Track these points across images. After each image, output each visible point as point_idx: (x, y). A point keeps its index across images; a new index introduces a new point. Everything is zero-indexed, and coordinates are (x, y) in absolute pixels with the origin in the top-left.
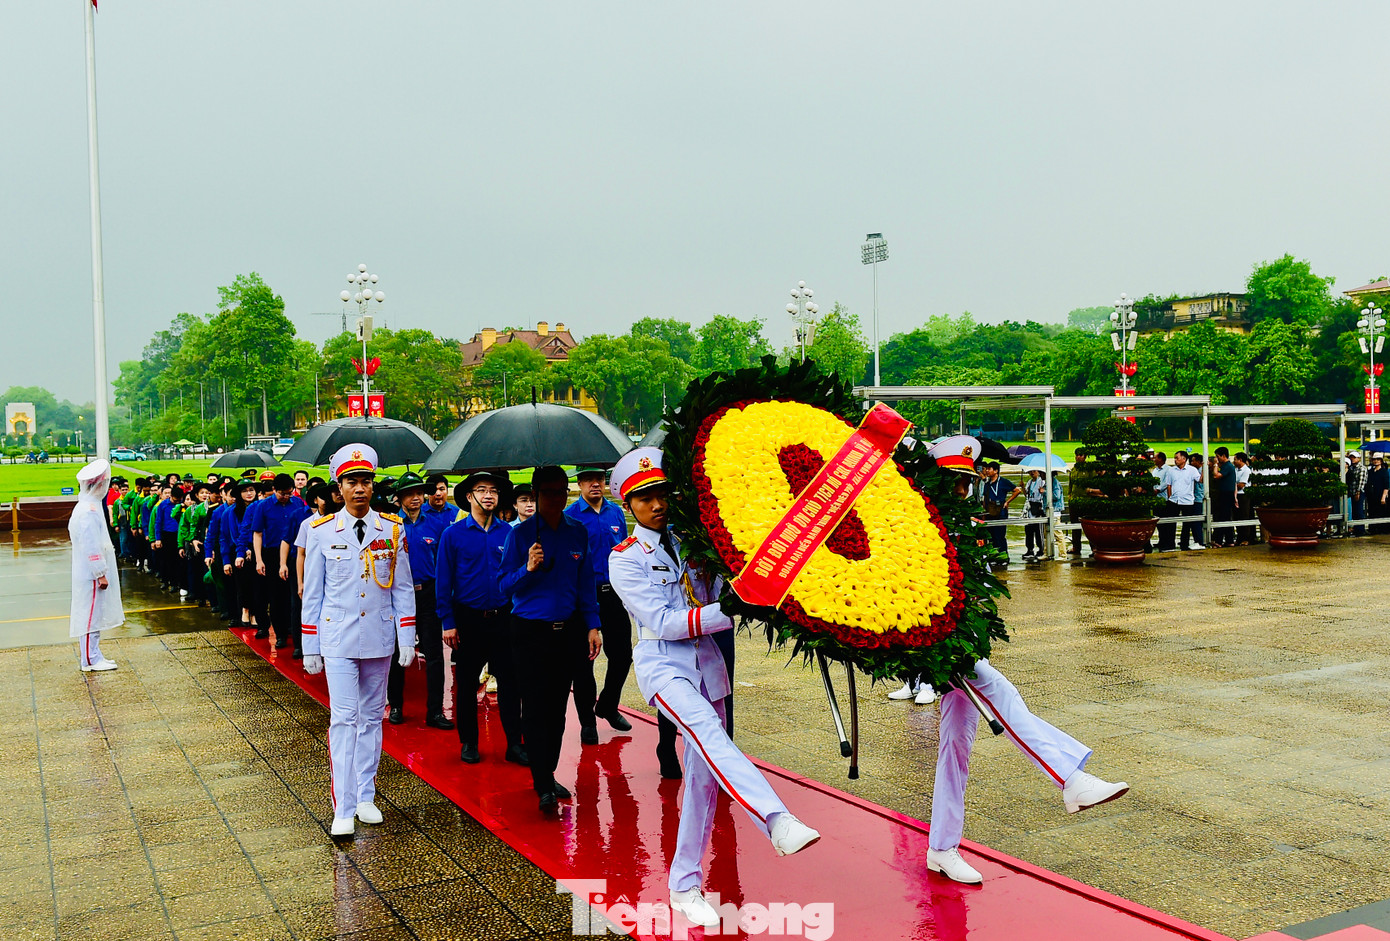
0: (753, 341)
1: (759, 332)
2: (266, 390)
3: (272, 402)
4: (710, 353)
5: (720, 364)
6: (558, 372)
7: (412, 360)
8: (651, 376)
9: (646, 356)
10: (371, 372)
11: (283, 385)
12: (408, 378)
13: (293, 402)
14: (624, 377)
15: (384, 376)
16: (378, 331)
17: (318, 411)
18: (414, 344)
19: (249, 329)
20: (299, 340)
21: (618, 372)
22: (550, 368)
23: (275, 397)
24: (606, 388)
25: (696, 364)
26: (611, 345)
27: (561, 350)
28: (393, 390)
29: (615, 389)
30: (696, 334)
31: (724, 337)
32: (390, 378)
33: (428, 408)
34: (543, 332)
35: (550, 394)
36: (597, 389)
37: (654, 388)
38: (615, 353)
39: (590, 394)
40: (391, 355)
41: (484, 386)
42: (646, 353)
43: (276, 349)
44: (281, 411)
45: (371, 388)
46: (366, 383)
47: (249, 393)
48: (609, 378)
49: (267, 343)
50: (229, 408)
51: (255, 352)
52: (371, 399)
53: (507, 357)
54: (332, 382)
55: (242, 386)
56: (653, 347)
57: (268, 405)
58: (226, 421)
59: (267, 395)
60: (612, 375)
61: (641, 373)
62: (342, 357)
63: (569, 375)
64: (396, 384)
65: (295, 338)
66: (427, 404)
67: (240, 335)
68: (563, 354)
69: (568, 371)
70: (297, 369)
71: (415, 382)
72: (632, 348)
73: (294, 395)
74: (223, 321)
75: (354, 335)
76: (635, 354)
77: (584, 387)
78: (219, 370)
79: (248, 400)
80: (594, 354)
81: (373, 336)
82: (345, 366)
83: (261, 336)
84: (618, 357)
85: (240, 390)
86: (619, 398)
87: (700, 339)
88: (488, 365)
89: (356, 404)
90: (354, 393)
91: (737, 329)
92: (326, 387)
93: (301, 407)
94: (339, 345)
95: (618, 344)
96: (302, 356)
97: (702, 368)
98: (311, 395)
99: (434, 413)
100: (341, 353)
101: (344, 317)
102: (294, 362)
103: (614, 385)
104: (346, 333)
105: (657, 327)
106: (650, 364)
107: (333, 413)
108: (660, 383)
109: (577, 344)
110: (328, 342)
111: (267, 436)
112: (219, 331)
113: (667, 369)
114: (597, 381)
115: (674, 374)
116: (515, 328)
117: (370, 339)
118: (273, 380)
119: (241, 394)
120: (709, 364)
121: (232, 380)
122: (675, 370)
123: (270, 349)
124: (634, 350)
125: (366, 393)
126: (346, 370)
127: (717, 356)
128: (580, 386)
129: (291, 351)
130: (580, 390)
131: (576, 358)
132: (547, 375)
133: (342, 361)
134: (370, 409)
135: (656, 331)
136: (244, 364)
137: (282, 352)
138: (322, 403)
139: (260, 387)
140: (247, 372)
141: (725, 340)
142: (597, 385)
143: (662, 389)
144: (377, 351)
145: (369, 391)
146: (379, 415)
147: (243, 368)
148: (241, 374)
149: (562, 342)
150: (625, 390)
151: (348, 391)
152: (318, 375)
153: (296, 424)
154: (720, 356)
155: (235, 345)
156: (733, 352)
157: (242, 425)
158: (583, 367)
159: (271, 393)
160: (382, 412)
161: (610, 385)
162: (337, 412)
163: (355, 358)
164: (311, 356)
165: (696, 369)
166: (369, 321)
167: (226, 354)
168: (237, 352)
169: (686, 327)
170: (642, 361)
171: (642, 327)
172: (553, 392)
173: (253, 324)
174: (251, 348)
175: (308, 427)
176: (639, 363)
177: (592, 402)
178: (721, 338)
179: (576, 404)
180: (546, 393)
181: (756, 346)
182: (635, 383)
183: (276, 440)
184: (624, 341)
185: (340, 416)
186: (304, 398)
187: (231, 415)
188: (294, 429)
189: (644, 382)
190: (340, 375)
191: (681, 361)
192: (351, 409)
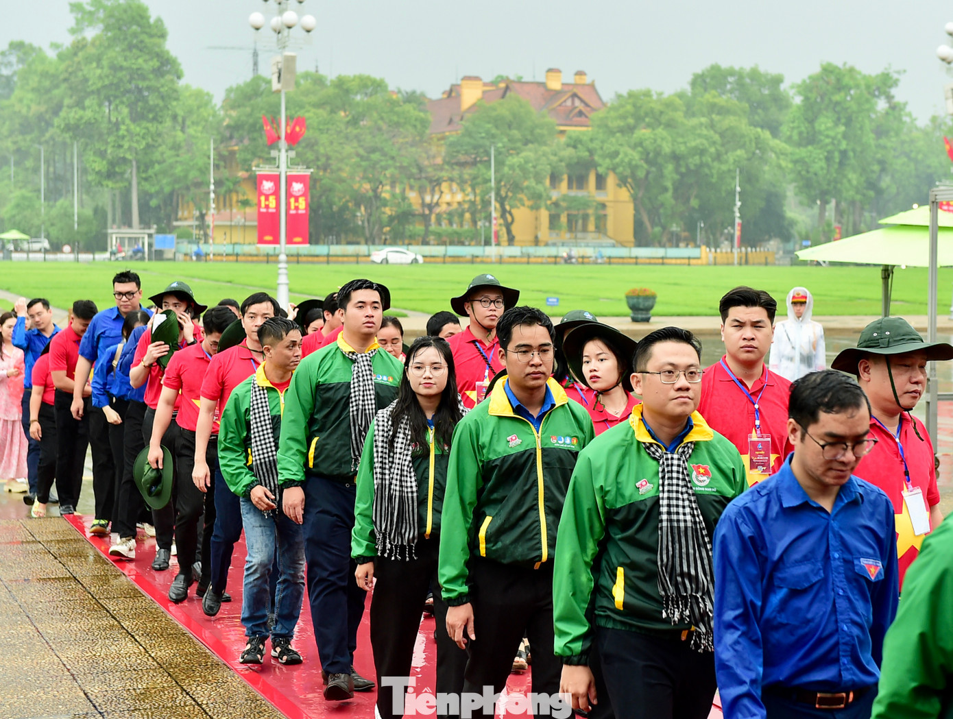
0: (882, 105)
1: (893, 91)
2: (138, 162)
3: (146, 179)
4: (811, 122)
5: (828, 141)
6: (575, 147)
7: (354, 122)
8: (718, 157)
9: (712, 126)
10: (293, 138)
11: (162, 154)
12: (348, 149)
13: (177, 180)
14: (676, 158)
15: (311, 145)
16: (306, 76)
17: (212, 195)
18: (358, 98)
19: (115, 68)
20: (187, 87)
21: (667, 148)
22: (563, 140)
23: (151, 172)
24: (648, 173)
25: (789, 140)
26: (658, 107)
27: (581, 113)
28: (325, 168)
29: (661, 176)
30: (791, 92)
31: (837, 97)
32: (322, 150)
33: (377, 197)
34: (555, 85)
35: (561, 180)
36: (633, 175)
37: (722, 176)
38: (664, 119)
39: (623, 182)
40: (323, 113)
41: (462, 165)
42: (712, 120)
43: (153, 100)
44: (157, 193)
45: (293, 163)
46: (283, 155)
47: (112, 164)
48: (652, 158)
49: (140, 90)
50: (81, 186)
51: (122, 102)
52: (290, 180)
53: (498, 122)
54: (233, 153)
55: (102, 154)
56: (723, 111)
57: (139, 183)
58: (77, 205)
59: (138, 168)
60: (658, 153)
61: (702, 152)
62: (250, 115)
63: (591, 152)
64: (328, 158)
65: (182, 83)
66: (375, 190)
67: (100, 77)
68: (583, 119)
69: (591, 146)
70: (183, 130)
71: (358, 155)
72: (690, 112)
73: (178, 170)
74: (75, 54)
75: (269, 82)
76: (694, 121)
77: (614, 169)
78: (68, 128)
79: (110, 175)
80: (631, 121)
81: (297, 84)
82: (254, 128)
83: (132, 79)
84: (670, 125)
85: (98, 159)
86: (666, 189)
87: (798, 100)
88: (468, 133)
89: (268, 186)
90: (265, 170)
91: (857, 86)
92: (226, 160)
93: (188, 188)
94: (250, 94)
95: (669, 105)
96: (190, 112)
97: (799, 145)
98: (204, 171)
99: (385, 203)
100: (248, 110)
101: (256, 55)
102: (180, 119)
103: (660, 168)
104: (257, 79)
105: (731, 79)
106: (717, 137)
107: (234, 198)
108: (732, 167)
109: (604, 104)
110: (229, 91)
111: (136, 230)
112: (70, 70)
113: (743, 146)
114: (634, 163)
115: (754, 153)
116: (512, 77)
117: (292, 90)
118: (148, 146)
119: (100, 165)
120: (810, 139)
121: (87, 145)
122: (757, 148)
123: (145, 99)
124: (694, 115)
125: (284, 171)
126: (255, 135)
127: (823, 127)
128: (608, 169)
129: (174, 103)
130: (607, 174)
131: (603, 125)
132: (557, 150)
133: (251, 121)
134: (289, 195)
135: (729, 87)
136: (106, 120)
137: (161, 104)
138: (218, 183)
139: (129, 156)
140: (109, 134)
141: (837, 103)
142: (634, 168)
143: (734, 178)
144: (302, 107)
145: (288, 167)
146: (302, 204)
147: (104, 126)
148: (101, 135)
149: (582, 100)
150: (677, 177)
151: (257, 166)
152: (215, 141)
153: (180, 214)
154: (827, 129)
155: (93, 92)
156: (848, 123)
157: (99, 213)
158: (613, 140)
159: (144, 166)
160: (306, 200)
161: (653, 169)
162: (241, 198)
163: (269, 117)
164: (204, 113)
165: (788, 148)
166: (290, 61)
167: (80, 104)
168: (95, 102)
169: (777, 80)
170: (705, 132)
171: (708, 80)
172: (565, 177)
173: (120, 61)
174: (116, 97)
175: (197, 219)
176: (700, 136)
177: (624, 194)
178: (830, 100)
179: (600, 197)
180: (555, 179)
181: (887, 113)
182: (692, 167)
183: (150, 236)
184: (678, 101)
185: (245, 203)
186: (193, 175)
187: (84, 197)
188: (177, 220)
189: (708, 166)
190: (246, 142)
191: (766, 134)
192: (261, 194)
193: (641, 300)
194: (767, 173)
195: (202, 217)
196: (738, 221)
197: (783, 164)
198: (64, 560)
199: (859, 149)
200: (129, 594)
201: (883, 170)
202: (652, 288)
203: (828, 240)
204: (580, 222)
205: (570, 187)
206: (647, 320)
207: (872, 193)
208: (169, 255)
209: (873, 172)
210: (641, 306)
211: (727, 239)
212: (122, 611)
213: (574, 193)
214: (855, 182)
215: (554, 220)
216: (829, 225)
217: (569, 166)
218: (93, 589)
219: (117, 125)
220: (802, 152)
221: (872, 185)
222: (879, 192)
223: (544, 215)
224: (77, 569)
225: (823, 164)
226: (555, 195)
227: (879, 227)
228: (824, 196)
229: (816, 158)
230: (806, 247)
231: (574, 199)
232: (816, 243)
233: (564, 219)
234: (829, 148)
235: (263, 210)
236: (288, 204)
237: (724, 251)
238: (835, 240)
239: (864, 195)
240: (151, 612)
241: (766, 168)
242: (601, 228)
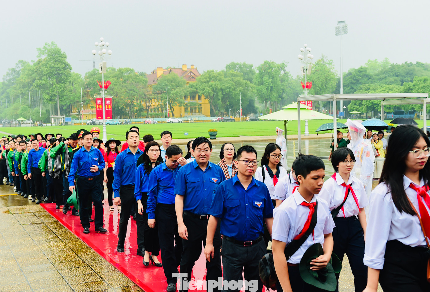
0: (282, 73)
1: (285, 68)
2: (59, 95)
3: (62, 101)
4: (262, 78)
5: (267, 84)
6: (192, 87)
7: (125, 82)
8: (234, 89)
9: (232, 80)
10: (106, 88)
11: (66, 93)
12: (123, 90)
13: (71, 101)
14: (222, 90)
15: (112, 89)
16: (110, 68)
17: (82, 105)
18: (126, 74)
19: (51, 67)
20: (74, 73)
21: (219, 87)
22: (188, 85)
23: (63, 99)
24: (214, 95)
25: (255, 84)
26: (216, 75)
27: (193, 77)
28: (116, 96)
29: (218, 95)
30: (256, 70)
31: (269, 71)
32: (115, 90)
33: (132, 104)
34: (185, 69)
35: (188, 98)
36: (209, 95)
37: (236, 95)
39: (206, 97)
40: (115, 79)
41: (158, 94)
42: (232, 78)
43: (63, 77)
44: (65, 105)
45: (106, 95)
46: (103, 92)
47: (51, 97)
49: (59, 74)
50: (42, 104)
51: (54, 78)
52: (106, 100)
53: (168, 81)
54: (88, 92)
55: (48, 94)
56: (235, 76)
57: (60, 102)
58: (41, 109)
59: (59, 97)
60: (216, 89)
61: (230, 88)
62: (93, 81)
63: (197, 89)
64: (117, 93)
65: (72, 72)
66: (132, 102)
67: (47, 70)
68: (194, 79)
69: (196, 87)
70: (73, 86)
71: (126, 92)
72: (225, 76)
73: (72, 98)
74: (39, 64)
75: (98, 70)
76: (227, 79)
77: (203, 94)
78: (37, 86)
79: (51, 100)
80: (208, 79)
81: (107, 71)
82: (94, 84)
83: (56, 71)
84: (220, 80)
85: (47, 95)
86: (219, 99)
87: (257, 72)
88: (159, 84)
89: (99, 102)
90: (98, 97)
91: (275, 67)
92: (86, 94)
93: (75, 103)
94: (93, 74)
95: (219, 74)
96: (75, 80)
97: (258, 85)
98: (79, 98)
99: (135, 106)
100: (92, 79)
101: (94, 62)
102: (72, 82)
103: (217, 93)
104: (95, 70)
105: (237, 66)
106: (234, 83)
107: (89, 106)
108: (239, 92)
109: (200, 75)
110: (86, 73)
111: (59, 116)
112: (37, 68)
113: (241, 86)
114: (209, 92)
115: (245, 88)
116: (172, 67)
117: (105, 72)
118: (62, 91)
119: (48, 97)
120: (262, 83)
121: (43, 91)
122: (246, 86)
123: (61, 77)
124: (227, 77)
125: (104, 97)
126: (95, 86)
127: (265, 80)
128: (202, 94)
129: (70, 78)
130: (201, 95)
131: (200, 81)
132: (186, 89)
133: (93, 82)
134: (106, 104)
135: (237, 68)
136: (49, 83)
137: (66, 78)
138: (84, 101)
139: (56, 94)
140: (50, 87)
141: (269, 72)
142: (209, 93)
143: (239, 95)
144: (109, 78)
145: (105, 96)
146: (110, 107)
147: (48, 85)
148: (47, 88)
149: (193, 74)
150: (222, 96)
151: (96, 96)
152: (82, 89)
153: (72, 111)
154: (267, 80)
155: (45, 75)
156: (273, 78)
157: (48, 111)
158: (203, 85)
159: (61, 97)
160: (111, 106)
161: (215, 93)
162: (91, 106)
163: (99, 81)
164: (79, 80)
165: (255, 86)
166: (105, 64)
167: (41, 79)
168: (45, 78)
169: (251, 66)
170: (230, 82)
171: (231, 66)
172: (189, 96)
173: (53, 65)
174: (52, 76)
175: (78, 112)
176: (229, 83)
177: (207, 101)
178: (267, 71)
179: (200, 102)
180: (186, 97)
181: (284, 75)
182: (227, 93)
183: (63, 118)
184: (222, 73)
185: (92, 107)
186: (76, 99)
187: (43, 107)
188: (72, 113)
189: (231, 92)
190: (92, 89)
191: (248, 82)
192: (97, 104)
193: (213, 133)
194: (249, 94)
195: (79, 112)
196: (241, 108)
197: (254, 91)
198: (40, 218)
199: (276, 86)
200: (60, 227)
201: (283, 92)
202: (216, 129)
203: (268, 113)
204: (194, 110)
205: (190, 99)
206: (215, 139)
207: (280, 99)
208: (69, 123)
209: (280, 92)
210: (213, 135)
211: (238, 114)
212: (58, 232)
213: (192, 101)
214: (275, 96)
215: (186, 109)
216: (268, 109)
217: (190, 93)
218: (49, 226)
219: (52, 85)
220: (259, 87)
221: (280, 96)
222: (282, 98)
223: (183, 108)
224: (44, 220)
225: (266, 90)
226: (186, 102)
227: (283, 109)
228: (266, 100)
229: (263, 89)
230: (262, 115)
231: (192, 103)
232: (264, 114)
233: (189, 109)
234: (267, 86)
235: (98, 109)
236: (105, 107)
237: (237, 117)
238: (270, 113)
239: (278, 99)
240: (67, 233)
241: (249, 92)
242: (200, 111)
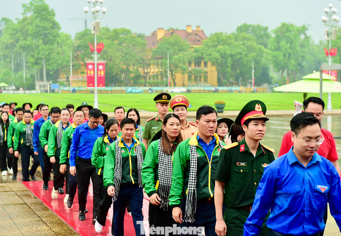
0: (302, 37)
1: (307, 32)
2: (46, 59)
3: (48, 65)
4: (278, 43)
6: (197, 52)
7: (120, 44)
8: (246, 55)
9: (244, 44)
10: (99, 51)
11: (54, 56)
12: (118, 54)
13: (59, 65)
14: (232, 56)
15: (105, 53)
16: (103, 28)
17: (71, 70)
18: (121, 36)
19: (37, 26)
20: (63, 33)
22: (193, 50)
23: (50, 62)
24: (222, 61)
25: (271, 49)
26: (225, 38)
27: (198, 41)
28: (110, 60)
29: (226, 62)
30: (271, 33)
31: (287, 34)
32: (109, 54)
33: (128, 70)
34: (189, 31)
35: (192, 64)
36: (217, 62)
37: (247, 62)
38: (227, 42)
39: (213, 64)
40: (109, 41)
41: (158, 59)
42: (244, 43)
43: (50, 37)
44: (52, 70)
45: (99, 59)
46: (96, 56)
47: (37, 60)
48: (223, 56)
49: (46, 34)
50: (26, 67)
51: (40, 38)
52: (98, 65)
53: (170, 44)
54: (78, 55)
55: (33, 56)
56: (248, 39)
57: (46, 66)
58: (24, 74)
59: (46, 61)
60: (225, 54)
61: (241, 54)
62: (84, 42)
63: (202, 54)
64: (111, 57)
65: (60, 31)
66: (128, 68)
67: (32, 30)
68: (199, 43)
69: (202, 52)
70: (61, 47)
71: (121, 56)
72: (236, 39)
73: (60, 62)
74: (24, 22)
75: (90, 31)
76: (238, 43)
77: (210, 60)
78: (21, 47)
79: (36, 63)
80: (216, 43)
81: (100, 31)
82: (86, 47)
83: (43, 30)
84: (229, 44)
85: (32, 58)
86: (228, 67)
87: (273, 35)
88: (160, 48)
89: (90, 67)
90: (89, 61)
91: (294, 30)
92: (76, 58)
93: (63, 68)
94: (84, 35)
95: (229, 37)
96: (63, 41)
97: (274, 51)
98: (68, 62)
99: (131, 72)
100: (83, 40)
101: (86, 21)
102: (60, 44)
103: (226, 59)
104: (86, 30)
105: (250, 28)
106: (246, 49)
107: (79, 71)
108: (251, 59)
109: (206, 37)
110: (77, 34)
111: (45, 83)
112: (22, 27)
113: (255, 51)
114: (217, 58)
115: (258, 54)
116: (175, 28)
117: (98, 33)
118: (49, 53)
119: (32, 60)
120: (278, 49)
121: (28, 53)
122: (260, 52)
123: (47, 37)
124: (238, 41)
125: (96, 61)
126: (86, 49)
127: (282, 45)
128: (208, 60)
129: (58, 38)
130: (208, 62)
131: (206, 45)
132: (190, 53)
133: (84, 44)
134: (98, 70)
135: (250, 31)
136: (34, 44)
137: (53, 38)
138: (73, 66)
139: (42, 57)
140: (36, 49)
141: (287, 36)
142: (217, 59)
143: (252, 62)
144: (102, 39)
145: (97, 60)
146: (102, 73)
147: (34, 47)
148: (33, 50)
149: (199, 36)
150: (232, 62)
151: (87, 60)
152: (72, 51)
153: (60, 77)
154: (284, 45)
155: (30, 35)
156: (291, 43)
157: (32, 77)
158: (210, 50)
159: (47, 60)
160: (104, 72)
161: (224, 60)
162: (81, 71)
163: (91, 43)
164: (68, 42)
165: (270, 52)
166: (98, 23)
167: (25, 39)
168: (31, 38)
169: (266, 29)
170: (241, 47)
171: (242, 29)
172: (193, 63)
173: (39, 24)
174: (38, 37)
175: (66, 78)
176: (240, 48)
177: (214, 68)
178: (285, 36)
179: (205, 69)
180: (190, 63)
181: (304, 40)
182: (237, 59)
183: (50, 84)
184: (232, 36)
185: (83, 73)
186: (65, 63)
187: (27, 71)
188: (59, 78)
189: (242, 58)
190: (83, 52)
191: (262, 47)
192: (88, 69)
193: (220, 105)
194: (263, 61)
195: (68, 78)
196: (253, 77)
197: (269, 57)
198: (22, 197)
199: (295, 52)
200: (44, 209)
201: (303, 59)
202: (224, 101)
203: (284, 84)
204: (199, 78)
205: (195, 66)
206: (222, 112)
207: (299, 67)
208: (56, 91)
209: (300, 60)
210: (220, 107)
211: (249, 84)
212: (42, 215)
213: (197, 68)
214: (293, 64)
215: (189, 77)
216: (285, 78)
217: (195, 59)
218: (32, 207)
219: (38, 46)
220: (275, 53)
221: (300, 65)
222: (302, 67)
223: (186, 76)
224: (26, 200)
225: (282, 57)
226: (190, 69)
227: (302, 79)
228: (283, 68)
229: (280, 55)
230: (277, 86)
231: (197, 70)
232: (280, 85)
233: (193, 77)
234: (285, 52)
235: (89, 75)
236: (98, 73)
237: (248, 88)
238: (287, 84)
239: (297, 68)
240: (52, 215)
241: (263, 59)
242: (206, 80)
